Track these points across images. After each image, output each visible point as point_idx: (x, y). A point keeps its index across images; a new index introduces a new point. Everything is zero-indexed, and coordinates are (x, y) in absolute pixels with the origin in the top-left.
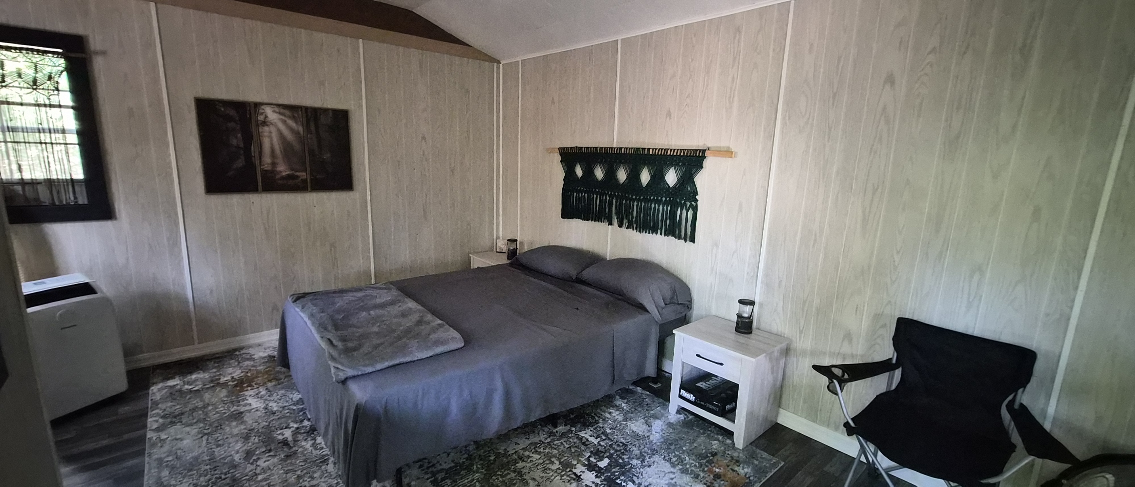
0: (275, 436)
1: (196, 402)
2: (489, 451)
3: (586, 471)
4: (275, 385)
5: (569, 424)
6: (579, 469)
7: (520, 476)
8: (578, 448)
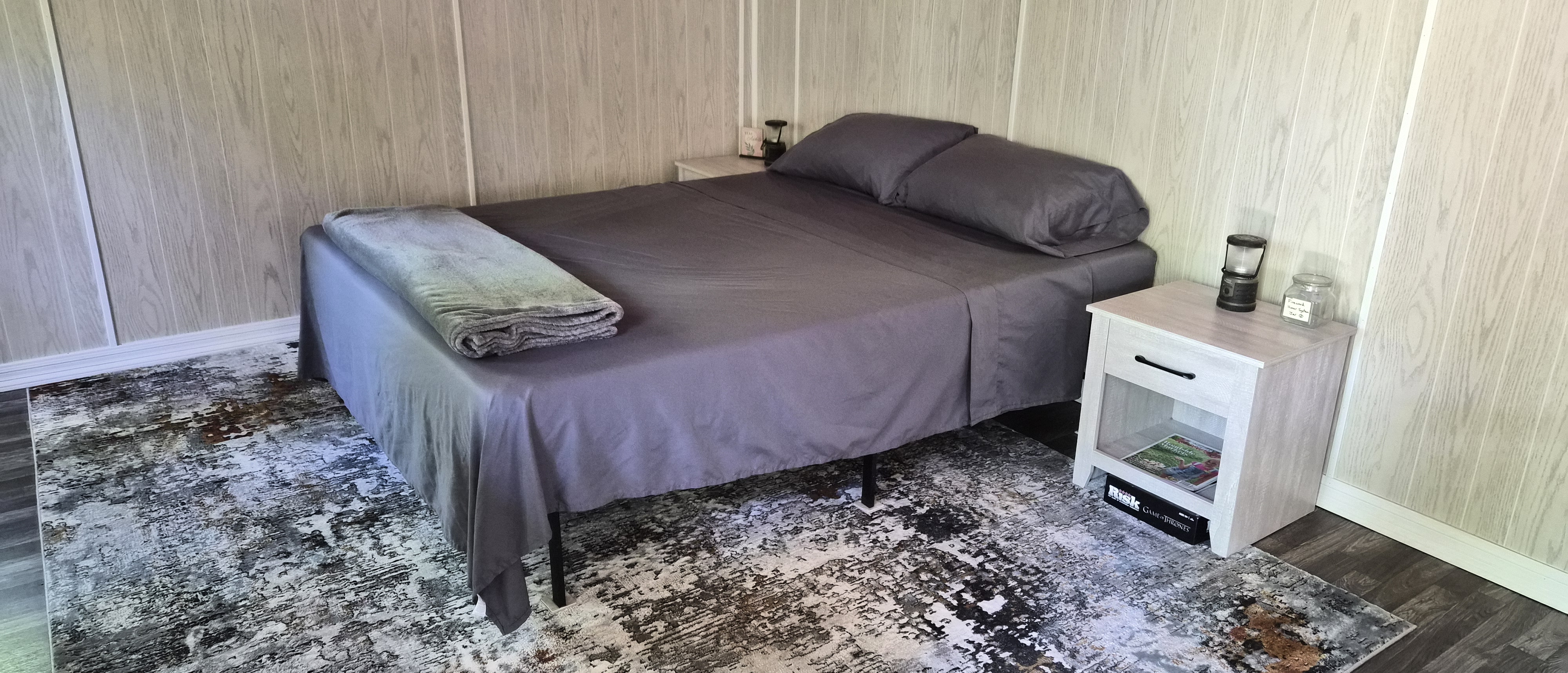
0: (294, 526)
1: (125, 459)
2: (742, 571)
3: (954, 619)
4: (285, 431)
5: (912, 525)
6: (940, 613)
7: (812, 622)
8: (935, 575)
